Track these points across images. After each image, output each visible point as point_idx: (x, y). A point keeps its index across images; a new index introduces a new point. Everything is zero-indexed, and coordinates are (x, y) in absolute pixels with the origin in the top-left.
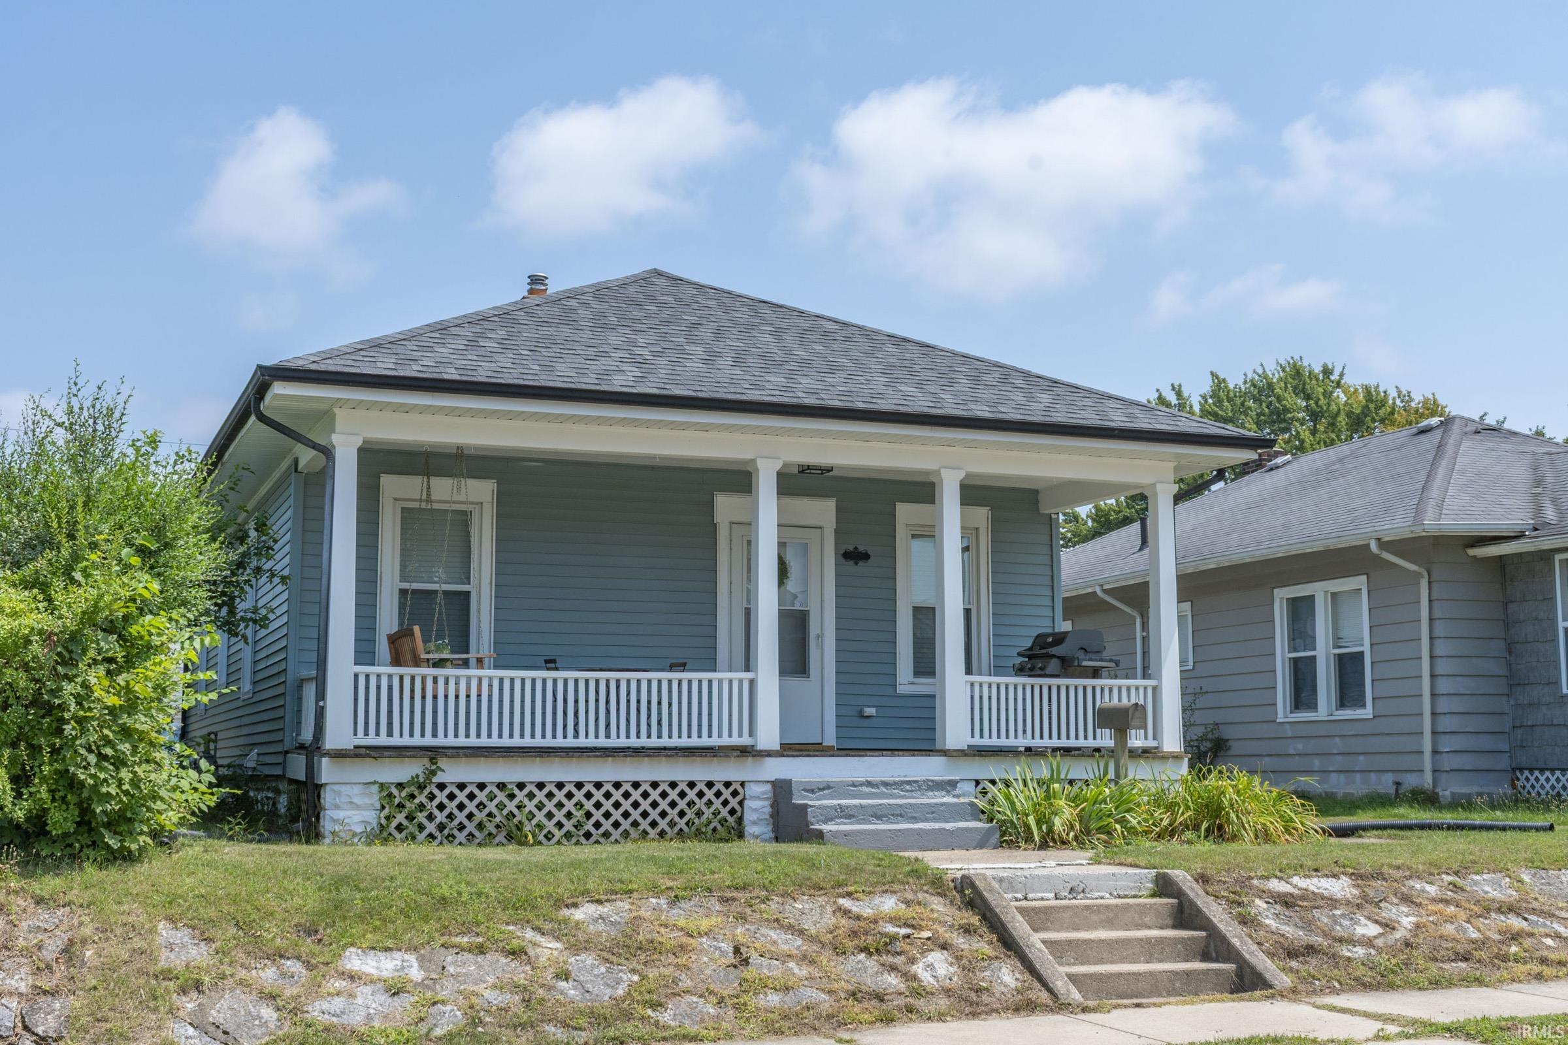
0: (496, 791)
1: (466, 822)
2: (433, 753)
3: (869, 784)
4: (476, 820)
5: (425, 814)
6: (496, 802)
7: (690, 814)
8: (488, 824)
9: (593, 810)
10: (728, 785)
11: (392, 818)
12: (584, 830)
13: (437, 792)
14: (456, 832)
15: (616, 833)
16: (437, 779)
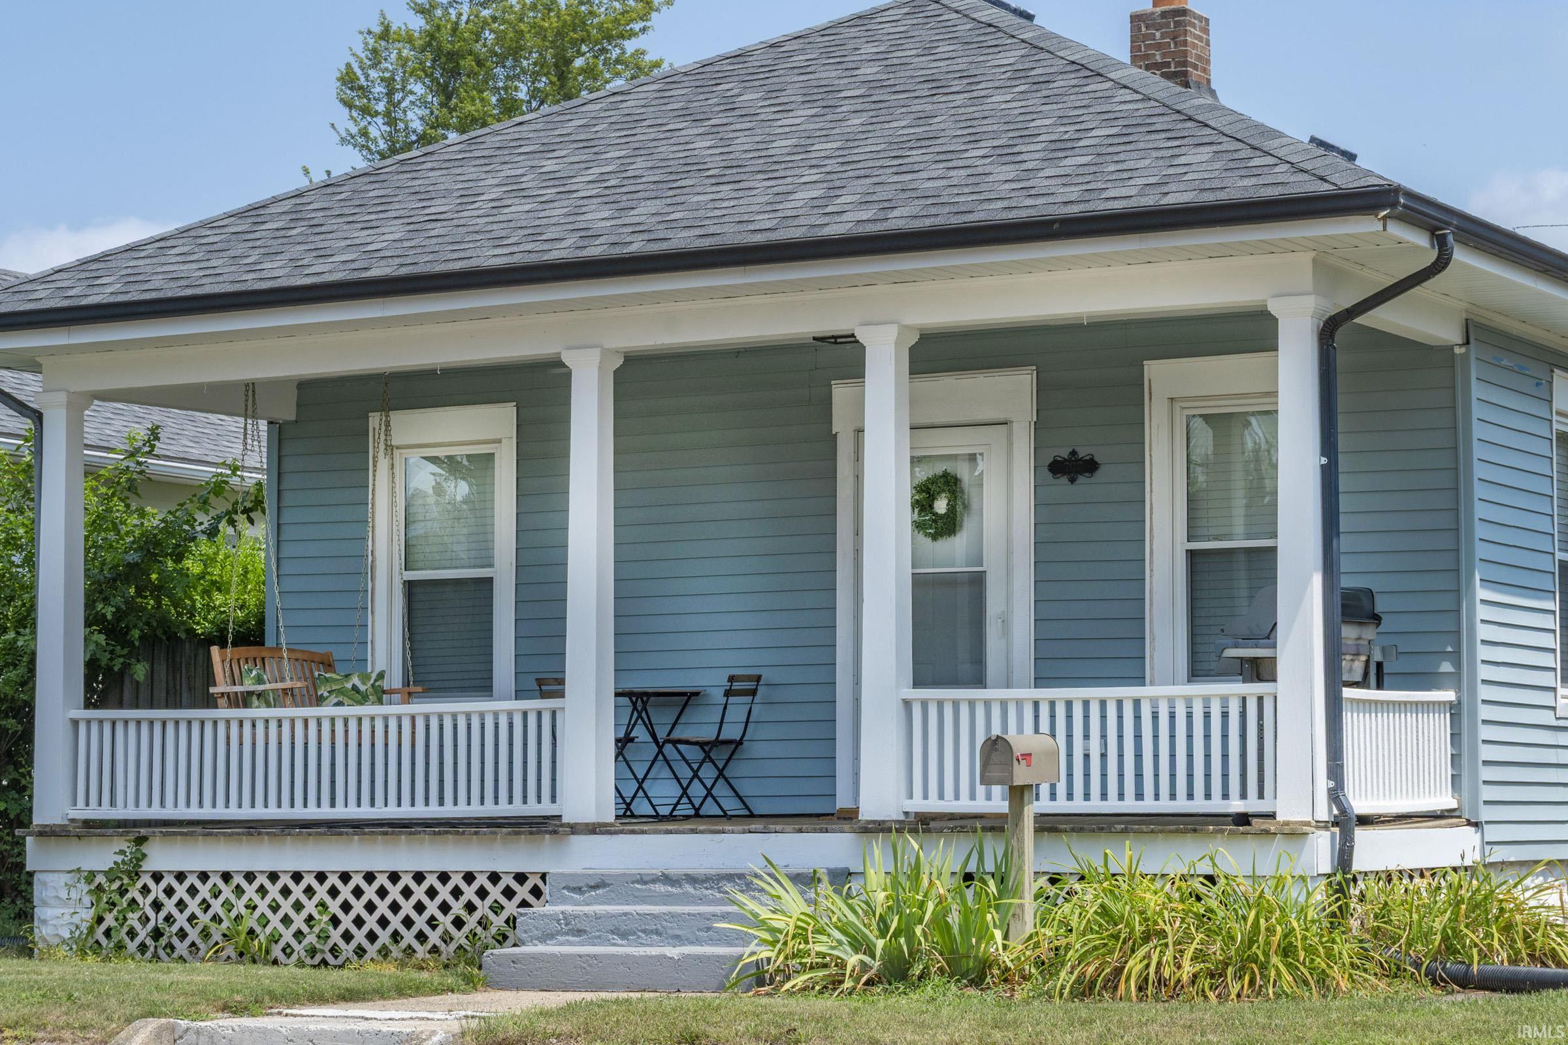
0: (221, 884)
1: (187, 927)
2: (140, 832)
3: (667, 879)
4: (213, 927)
5: (136, 915)
6: (221, 899)
7: (471, 922)
8: (213, 931)
9: (340, 915)
10: (521, 878)
11: (100, 920)
12: (330, 943)
13: (151, 884)
14: (175, 941)
15: (372, 950)
16: (150, 865)
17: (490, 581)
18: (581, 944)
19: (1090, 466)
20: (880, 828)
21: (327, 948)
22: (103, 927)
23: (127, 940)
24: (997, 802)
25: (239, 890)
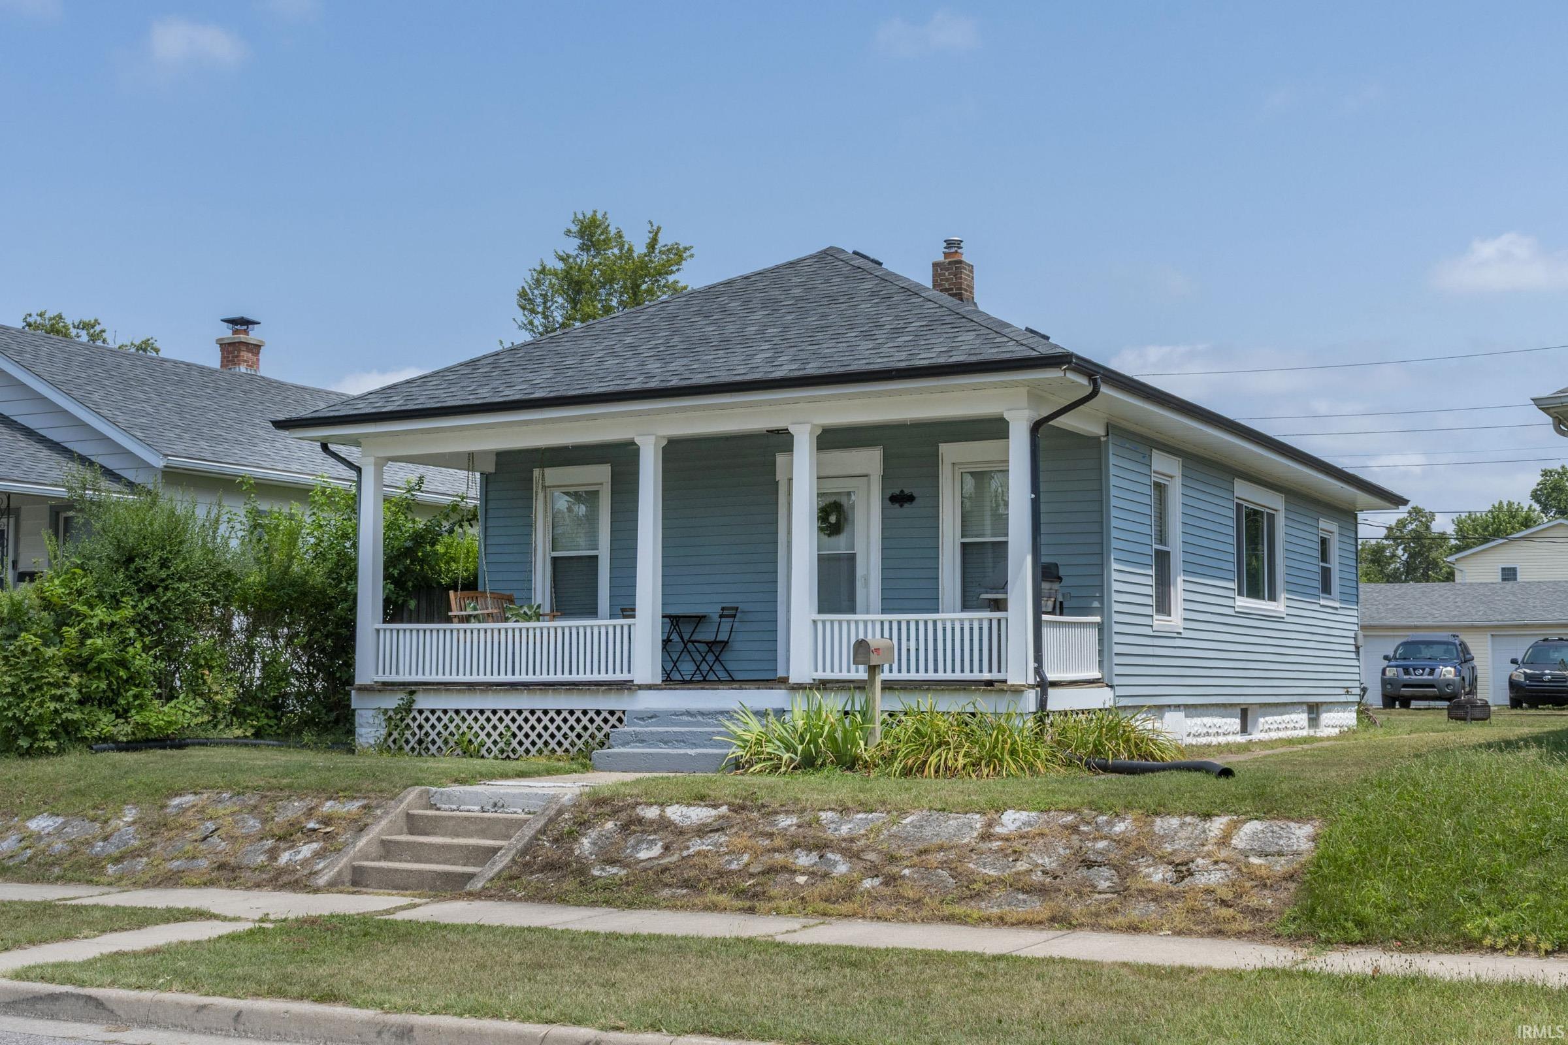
0: (454, 716)
1: (436, 738)
2: (412, 689)
3: (688, 714)
4: (450, 738)
5: (410, 732)
6: (454, 724)
7: (586, 736)
8: (450, 740)
9: (517, 732)
10: (612, 713)
11: (390, 734)
12: (512, 747)
13: (417, 716)
14: (430, 746)
15: (533, 750)
16: (417, 706)
17: (597, 557)
18: (643, 747)
19: (911, 498)
20: (799, 687)
21: (510, 749)
22: (392, 738)
23: (405, 745)
24: (861, 674)
25: (464, 719)
